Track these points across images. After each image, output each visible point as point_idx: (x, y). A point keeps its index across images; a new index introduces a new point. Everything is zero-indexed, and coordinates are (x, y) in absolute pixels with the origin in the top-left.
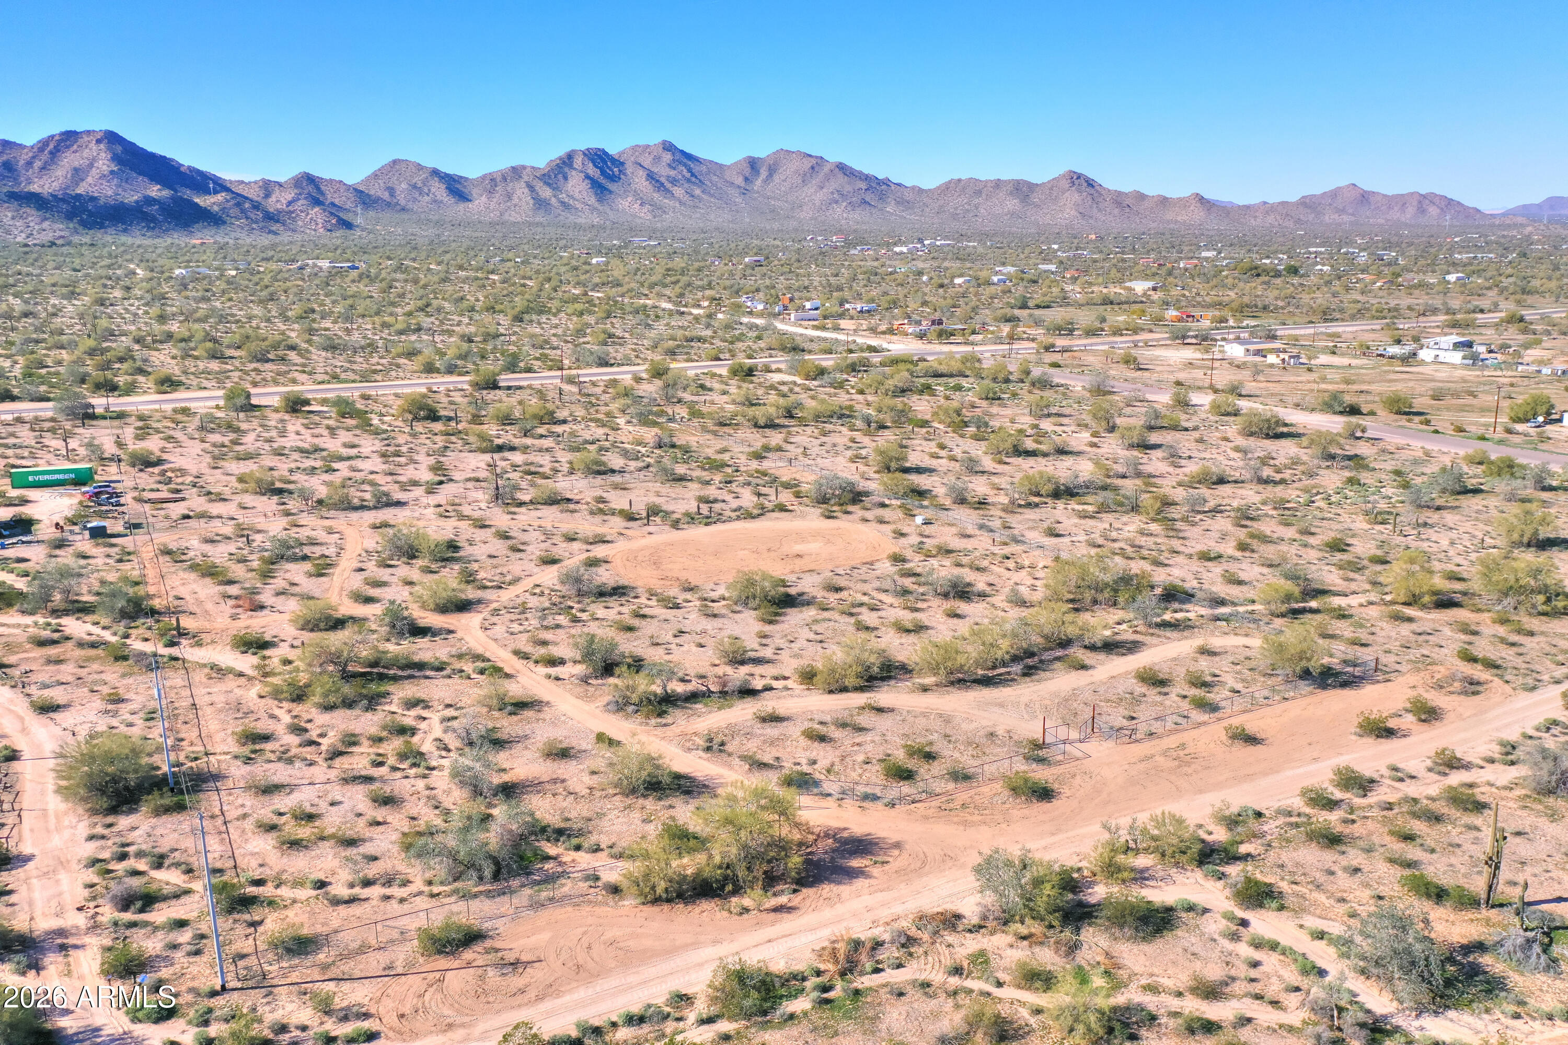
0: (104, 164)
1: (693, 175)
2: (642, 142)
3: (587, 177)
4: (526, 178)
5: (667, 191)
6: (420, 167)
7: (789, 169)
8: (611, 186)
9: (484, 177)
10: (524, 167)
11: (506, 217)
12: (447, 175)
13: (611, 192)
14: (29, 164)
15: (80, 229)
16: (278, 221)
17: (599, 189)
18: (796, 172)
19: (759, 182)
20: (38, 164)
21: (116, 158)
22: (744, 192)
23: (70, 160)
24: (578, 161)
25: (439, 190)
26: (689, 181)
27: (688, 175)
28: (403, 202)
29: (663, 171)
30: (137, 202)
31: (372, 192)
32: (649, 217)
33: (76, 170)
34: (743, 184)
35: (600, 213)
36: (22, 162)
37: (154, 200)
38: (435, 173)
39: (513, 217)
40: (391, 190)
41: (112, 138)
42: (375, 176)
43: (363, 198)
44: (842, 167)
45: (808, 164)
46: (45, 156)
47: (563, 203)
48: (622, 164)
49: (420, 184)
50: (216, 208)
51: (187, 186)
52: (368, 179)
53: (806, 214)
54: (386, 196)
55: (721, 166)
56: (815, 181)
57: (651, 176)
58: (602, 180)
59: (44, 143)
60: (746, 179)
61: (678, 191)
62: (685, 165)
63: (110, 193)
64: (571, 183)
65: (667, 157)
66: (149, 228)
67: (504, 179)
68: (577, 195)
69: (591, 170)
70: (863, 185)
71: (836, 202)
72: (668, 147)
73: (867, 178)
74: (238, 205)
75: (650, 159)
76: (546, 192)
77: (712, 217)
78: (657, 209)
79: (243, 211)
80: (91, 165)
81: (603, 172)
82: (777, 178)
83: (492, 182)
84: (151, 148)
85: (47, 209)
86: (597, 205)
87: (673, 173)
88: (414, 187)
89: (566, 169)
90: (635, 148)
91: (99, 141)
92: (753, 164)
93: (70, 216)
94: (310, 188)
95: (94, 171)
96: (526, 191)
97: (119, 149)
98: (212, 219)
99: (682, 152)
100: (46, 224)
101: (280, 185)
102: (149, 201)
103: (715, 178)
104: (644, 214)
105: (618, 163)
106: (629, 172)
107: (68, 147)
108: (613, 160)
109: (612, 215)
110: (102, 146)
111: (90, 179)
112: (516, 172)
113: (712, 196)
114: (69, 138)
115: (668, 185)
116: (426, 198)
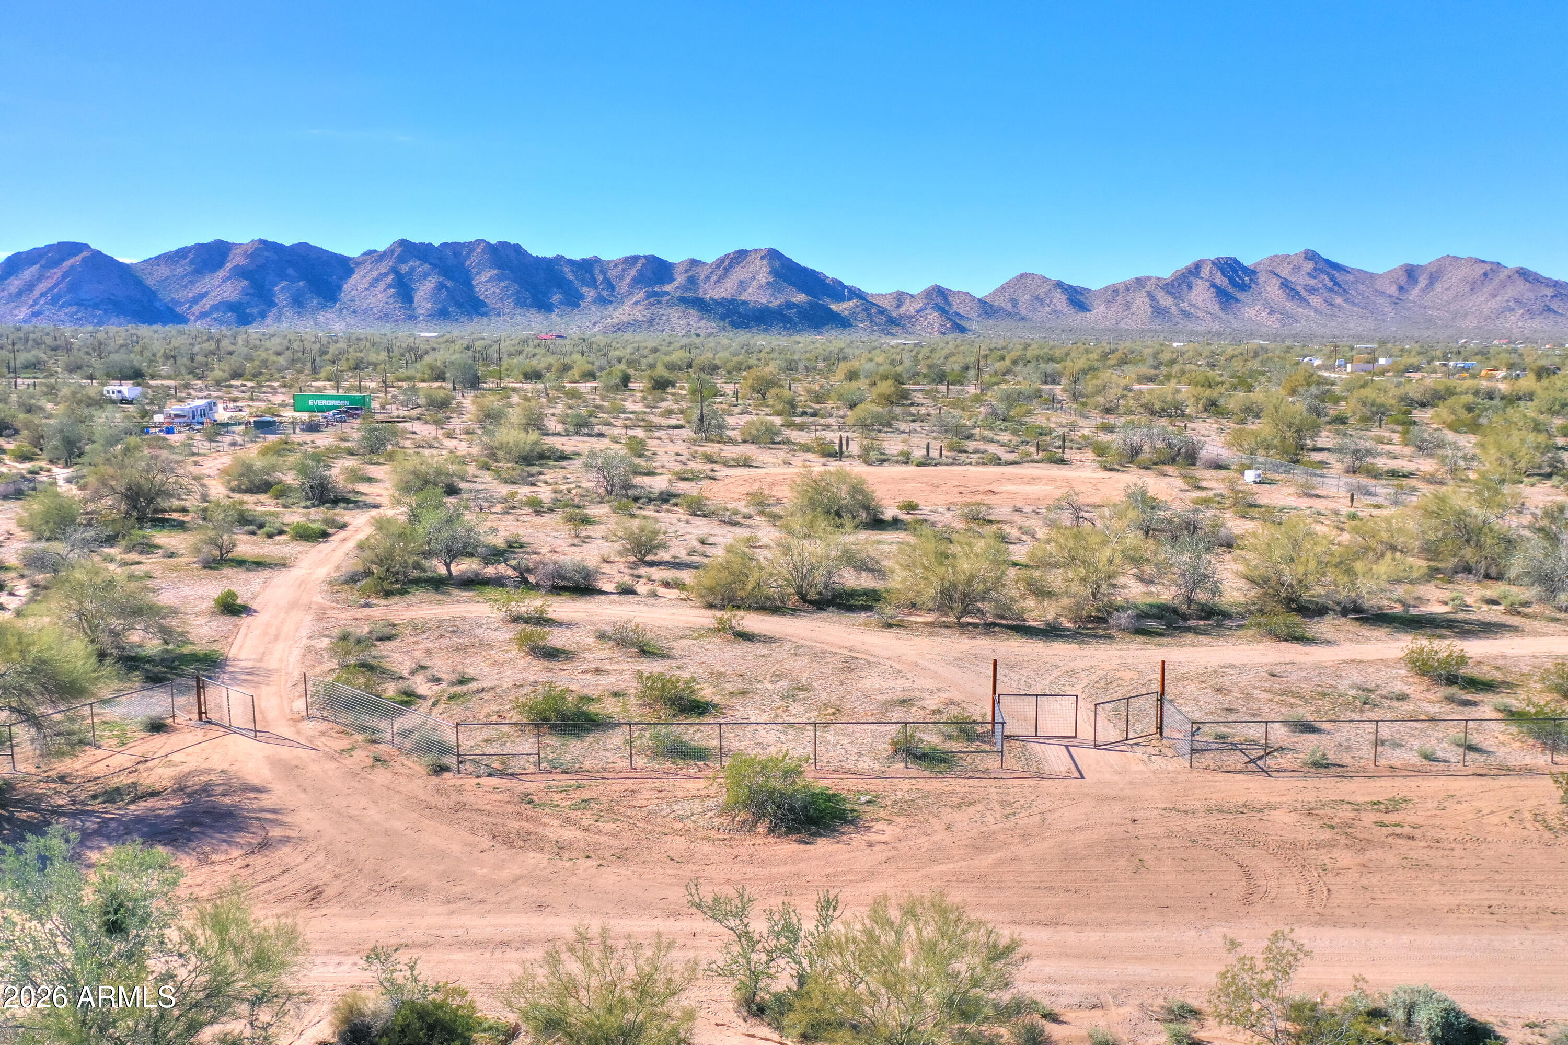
0: (764, 276)
1: (1336, 283)
2: (1282, 252)
3: (1213, 285)
4: (1148, 288)
5: (1303, 299)
6: (1045, 280)
7: (1454, 279)
8: (1240, 295)
9: (1106, 289)
10: (1149, 278)
11: (1122, 325)
12: (1070, 287)
13: (1237, 301)
14: (708, 278)
15: (729, 328)
16: (898, 325)
17: (1225, 298)
18: (1464, 279)
19: (1415, 292)
20: (714, 278)
21: (774, 272)
22: (1396, 302)
23: (738, 274)
24: (1206, 271)
25: (1060, 301)
26: (1330, 290)
27: (1330, 284)
28: (1023, 313)
29: (1300, 280)
30: (779, 306)
31: (996, 304)
32: (1278, 325)
33: (741, 282)
34: (1396, 294)
35: (1221, 321)
36: (702, 277)
37: (794, 304)
38: (1059, 285)
39: (1128, 324)
40: (1014, 302)
41: (773, 255)
42: (1002, 289)
43: (986, 308)
44: (1523, 274)
45: (1479, 270)
46: (720, 272)
47: (1183, 312)
48: (1254, 272)
49: (1042, 296)
50: (846, 313)
51: (829, 296)
52: (995, 292)
53: (1469, 323)
54: (1009, 307)
55: (1371, 276)
56: (1489, 288)
57: (1285, 285)
58: (1230, 289)
59: (721, 261)
60: (1401, 288)
61: (1315, 300)
62: (1328, 274)
63: (764, 301)
64: (1195, 291)
65: (1309, 266)
66: (785, 328)
67: (1127, 289)
68: (1200, 304)
69: (1219, 279)
70: (1549, 292)
71: (1512, 310)
72: (1311, 256)
73: (1556, 284)
74: (866, 310)
75: (1289, 268)
76: (1166, 301)
77: (1351, 325)
78: (1286, 316)
79: (869, 315)
80: (753, 278)
81: (1232, 281)
82: (1438, 287)
83: (1113, 293)
84: (803, 263)
85: (707, 311)
86: (1220, 313)
87: (1312, 282)
88: (1037, 298)
89: (1192, 279)
90: (1273, 259)
91: (762, 258)
92: (1411, 272)
93: (723, 318)
94: (939, 300)
95: (755, 283)
96: (1147, 300)
97: (777, 264)
98: (842, 322)
99: (1327, 262)
100: (702, 323)
101: (912, 296)
102: (790, 305)
103: (1361, 288)
104: (1271, 323)
105: (1251, 272)
106: (1261, 280)
107: (738, 264)
108: (1246, 270)
109: (1235, 324)
110: (764, 262)
111: (750, 290)
112: (1140, 282)
113: (1354, 304)
114: (741, 255)
115: (1304, 294)
116: (1047, 309)
